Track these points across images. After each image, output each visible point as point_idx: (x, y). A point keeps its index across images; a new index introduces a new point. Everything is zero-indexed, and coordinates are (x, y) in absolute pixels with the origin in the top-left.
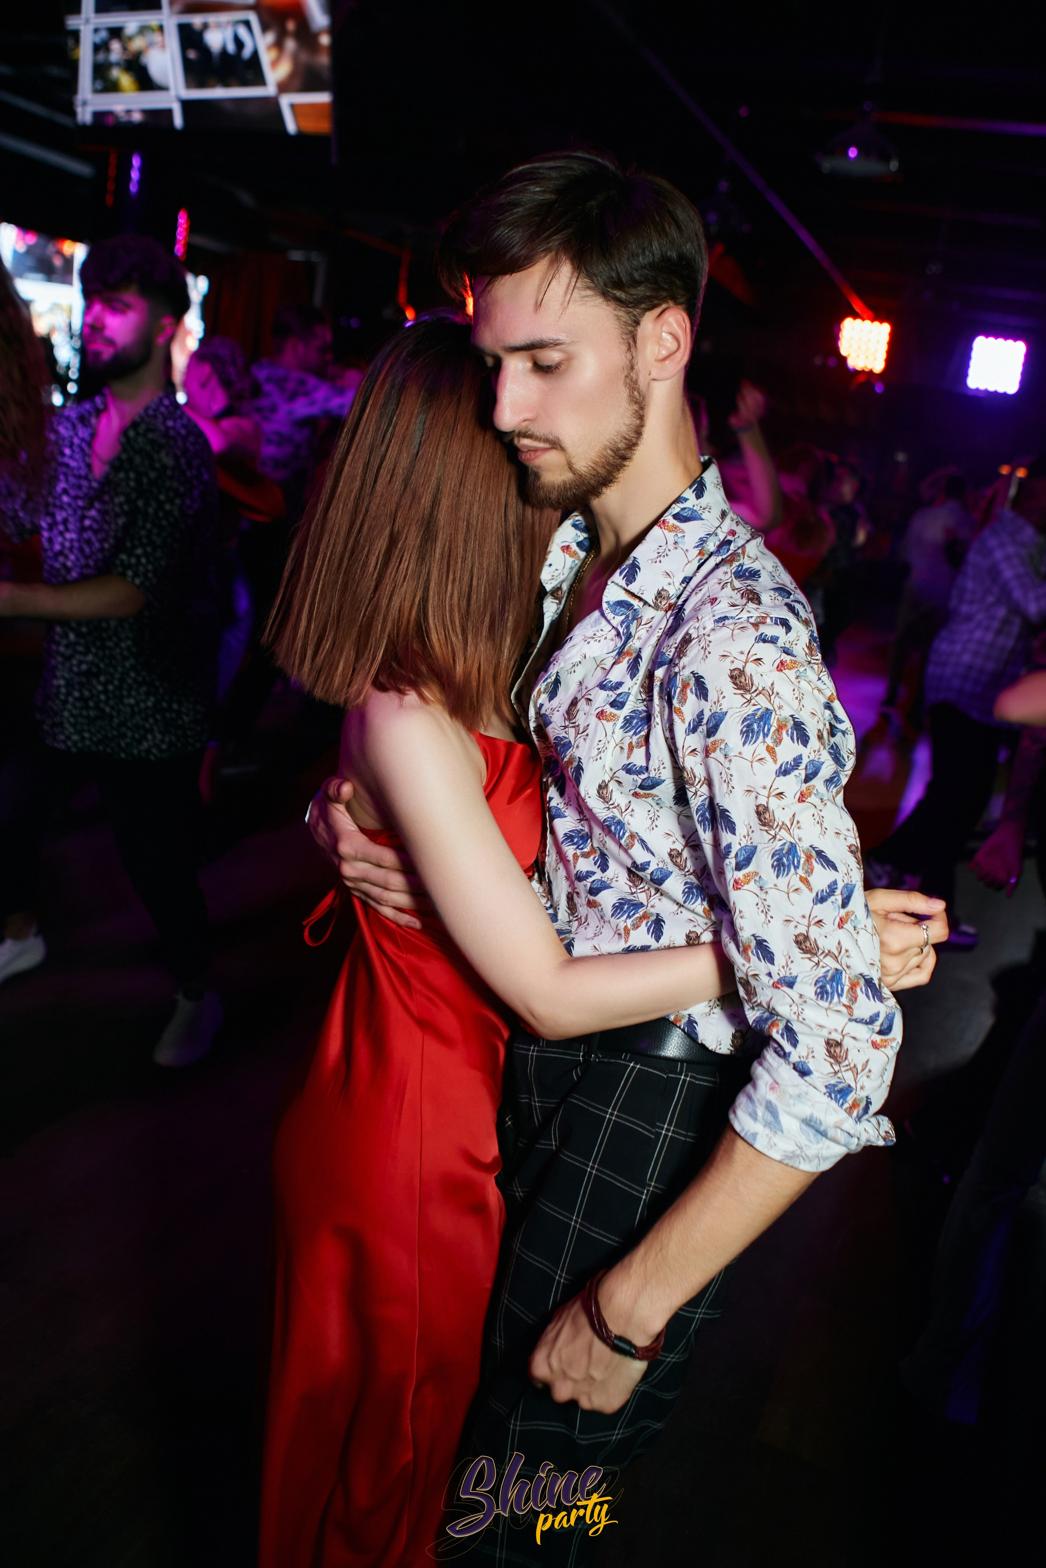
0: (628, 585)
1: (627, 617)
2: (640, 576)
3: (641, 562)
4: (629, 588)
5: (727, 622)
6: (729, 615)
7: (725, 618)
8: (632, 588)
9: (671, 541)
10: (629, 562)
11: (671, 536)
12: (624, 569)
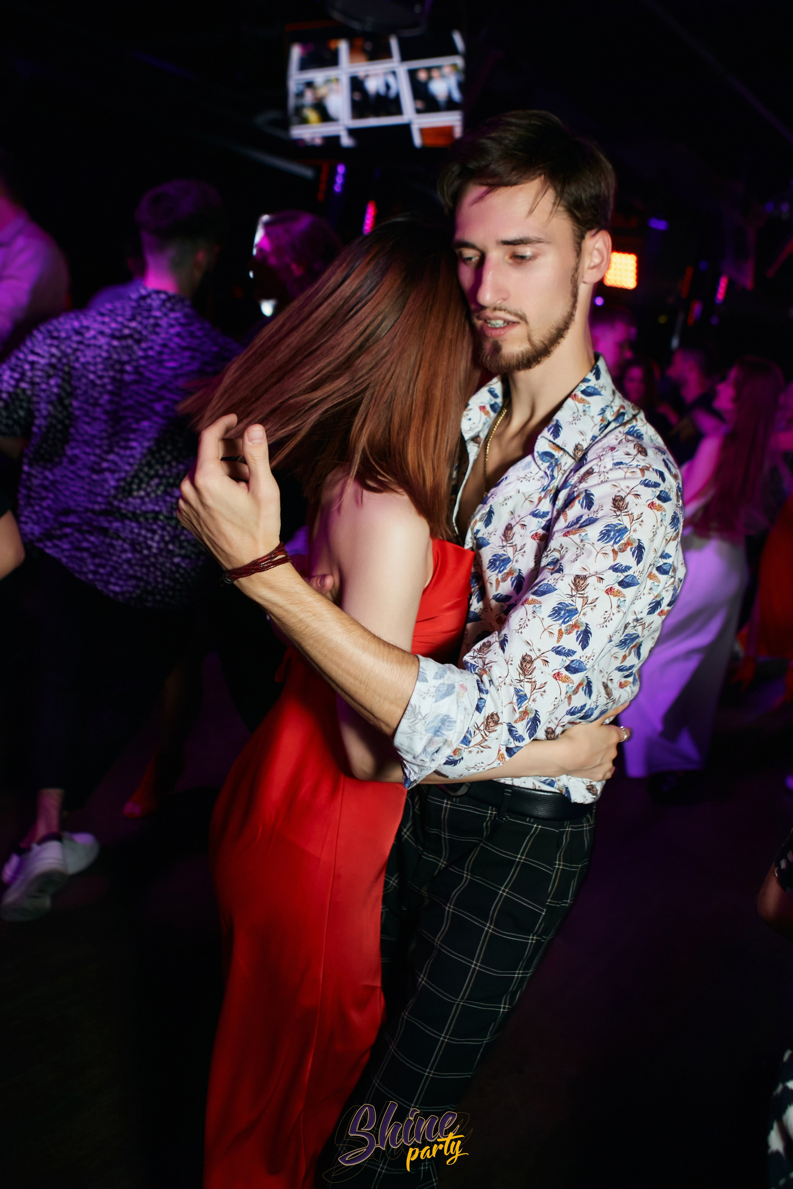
0: (554, 439)
1: (551, 463)
2: (562, 433)
3: (562, 423)
4: (556, 441)
5: (621, 466)
6: (624, 461)
7: (621, 463)
8: (558, 441)
9: (581, 410)
10: (553, 423)
11: (580, 406)
12: (550, 428)
